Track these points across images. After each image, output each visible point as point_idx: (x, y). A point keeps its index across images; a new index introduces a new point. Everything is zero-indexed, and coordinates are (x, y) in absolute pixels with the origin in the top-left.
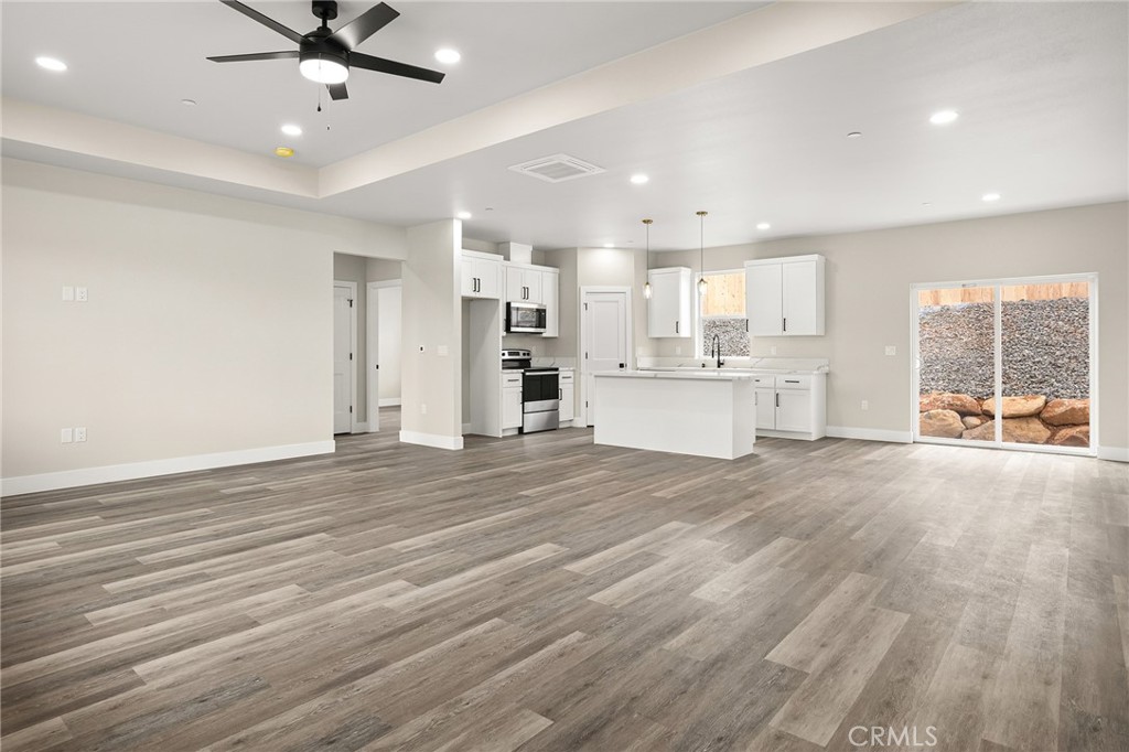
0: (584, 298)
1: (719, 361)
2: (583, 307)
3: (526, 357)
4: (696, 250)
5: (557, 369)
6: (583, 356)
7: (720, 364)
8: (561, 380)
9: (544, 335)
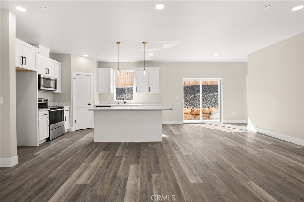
0: (74, 76)
1: (124, 102)
2: (74, 80)
3: (46, 102)
4: (116, 63)
5: (63, 107)
6: (74, 101)
7: (124, 103)
8: (65, 112)
9: (55, 92)
